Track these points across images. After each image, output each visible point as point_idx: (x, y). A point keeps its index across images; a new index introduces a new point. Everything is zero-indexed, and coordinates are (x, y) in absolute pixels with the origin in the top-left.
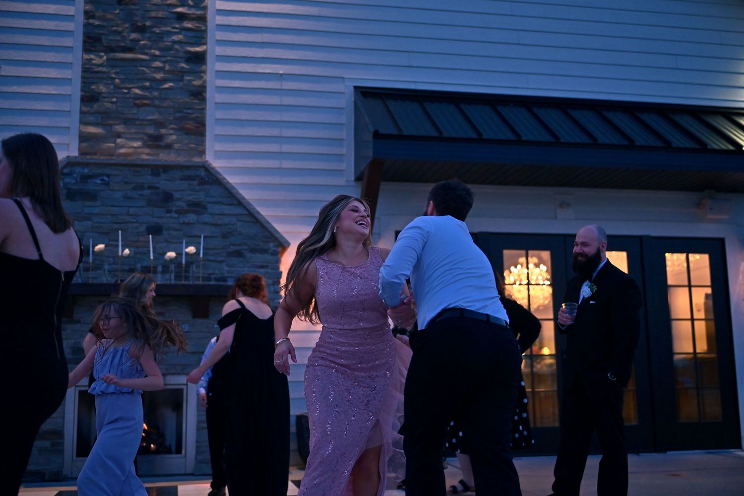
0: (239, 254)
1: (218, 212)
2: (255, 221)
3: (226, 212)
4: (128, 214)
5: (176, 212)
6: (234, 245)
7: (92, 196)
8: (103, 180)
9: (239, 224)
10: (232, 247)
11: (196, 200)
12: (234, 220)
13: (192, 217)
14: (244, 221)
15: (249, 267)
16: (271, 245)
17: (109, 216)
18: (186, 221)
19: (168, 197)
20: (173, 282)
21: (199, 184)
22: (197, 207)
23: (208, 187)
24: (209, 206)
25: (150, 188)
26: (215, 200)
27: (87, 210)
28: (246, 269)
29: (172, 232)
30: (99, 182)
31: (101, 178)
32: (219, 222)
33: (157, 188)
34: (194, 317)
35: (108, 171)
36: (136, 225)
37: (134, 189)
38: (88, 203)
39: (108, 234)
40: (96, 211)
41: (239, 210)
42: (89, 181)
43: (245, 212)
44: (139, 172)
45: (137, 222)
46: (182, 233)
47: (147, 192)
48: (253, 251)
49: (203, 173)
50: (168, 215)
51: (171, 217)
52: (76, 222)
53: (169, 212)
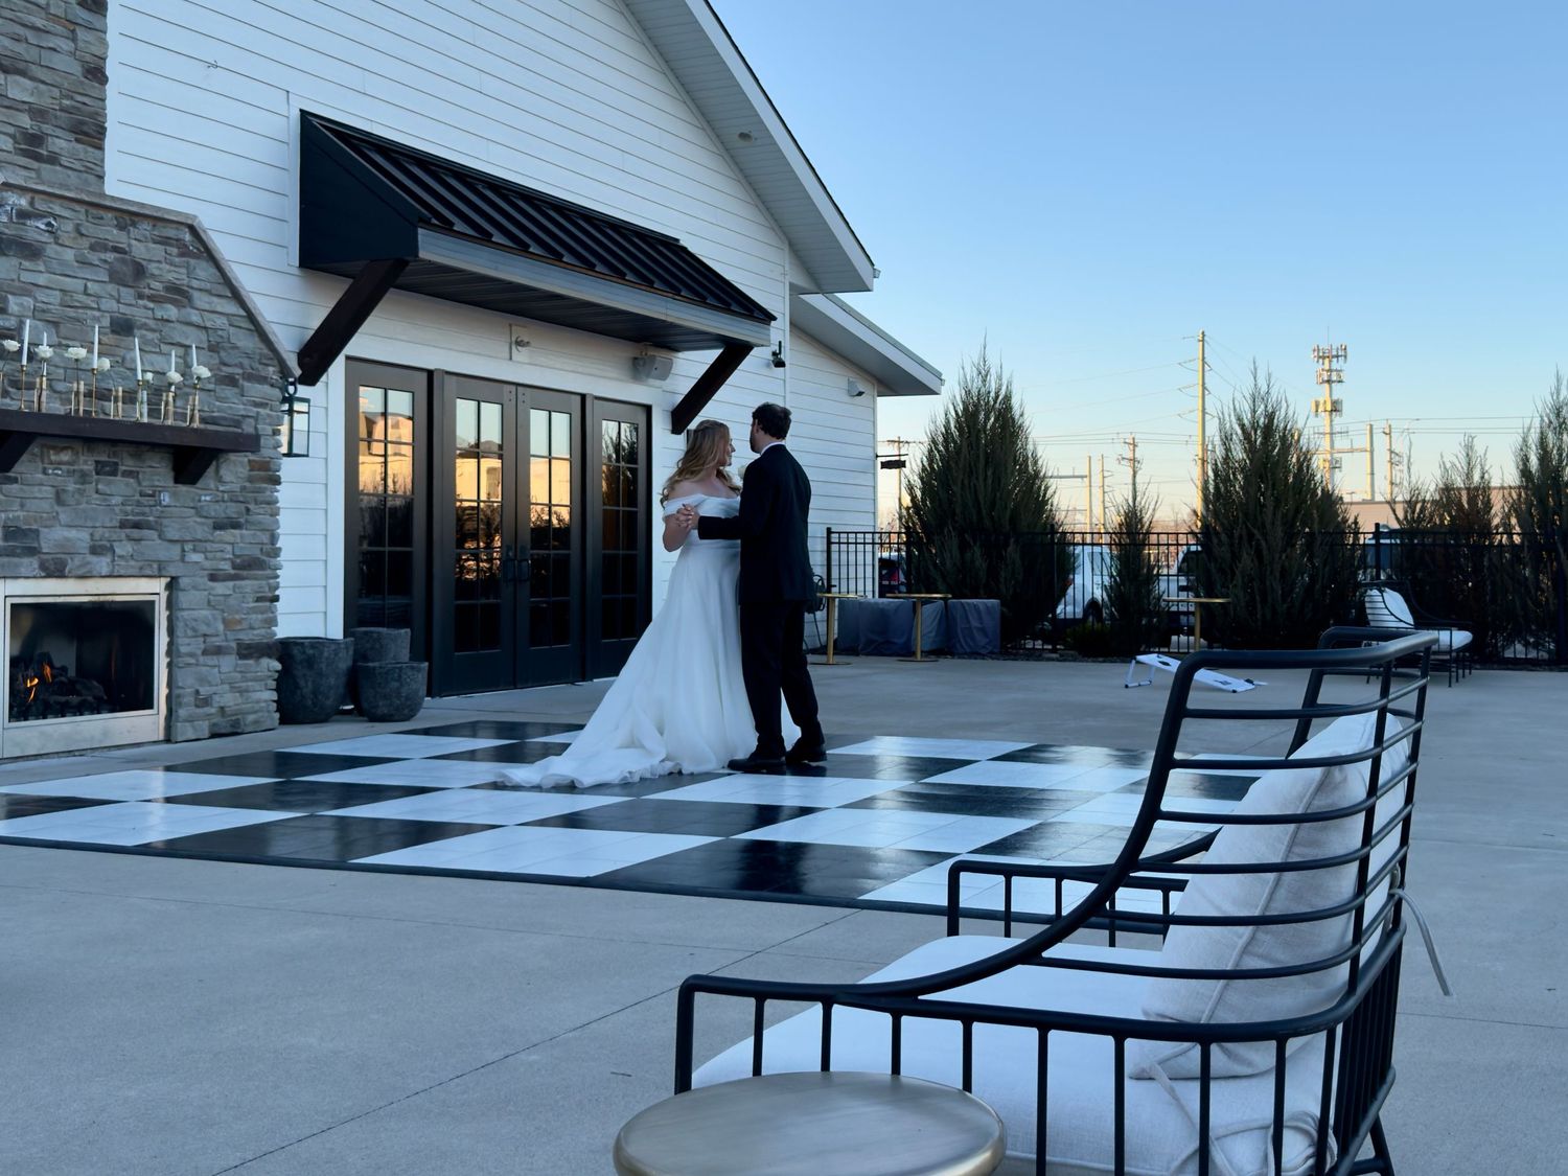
0: (231, 381)
1: (207, 307)
2: (253, 328)
3: (219, 309)
4: (86, 292)
5: (151, 298)
6: (225, 365)
7: (31, 251)
8: (49, 224)
9: (232, 330)
10: (224, 368)
11: (178, 282)
12: (224, 320)
13: (171, 312)
14: (240, 327)
15: (244, 404)
16: (271, 369)
17: (58, 293)
18: (165, 317)
19: (139, 271)
20: (145, 420)
21: (182, 255)
22: (178, 294)
23: (193, 262)
24: (196, 294)
25: (116, 249)
26: (203, 285)
27: (26, 277)
28: (242, 407)
29: (144, 332)
30: (43, 227)
31: (45, 220)
32: (208, 324)
33: (125, 252)
34: (177, 481)
35: (57, 209)
36: (97, 314)
37: (92, 248)
38: (27, 264)
39: (56, 324)
40: (41, 280)
41: (232, 308)
42: (28, 222)
43: (243, 313)
44: (102, 218)
45: (99, 309)
46: (157, 335)
47: (110, 256)
48: (250, 377)
49: (188, 237)
50: (141, 302)
51: (146, 308)
52: (10, 296)
53: (141, 296)
